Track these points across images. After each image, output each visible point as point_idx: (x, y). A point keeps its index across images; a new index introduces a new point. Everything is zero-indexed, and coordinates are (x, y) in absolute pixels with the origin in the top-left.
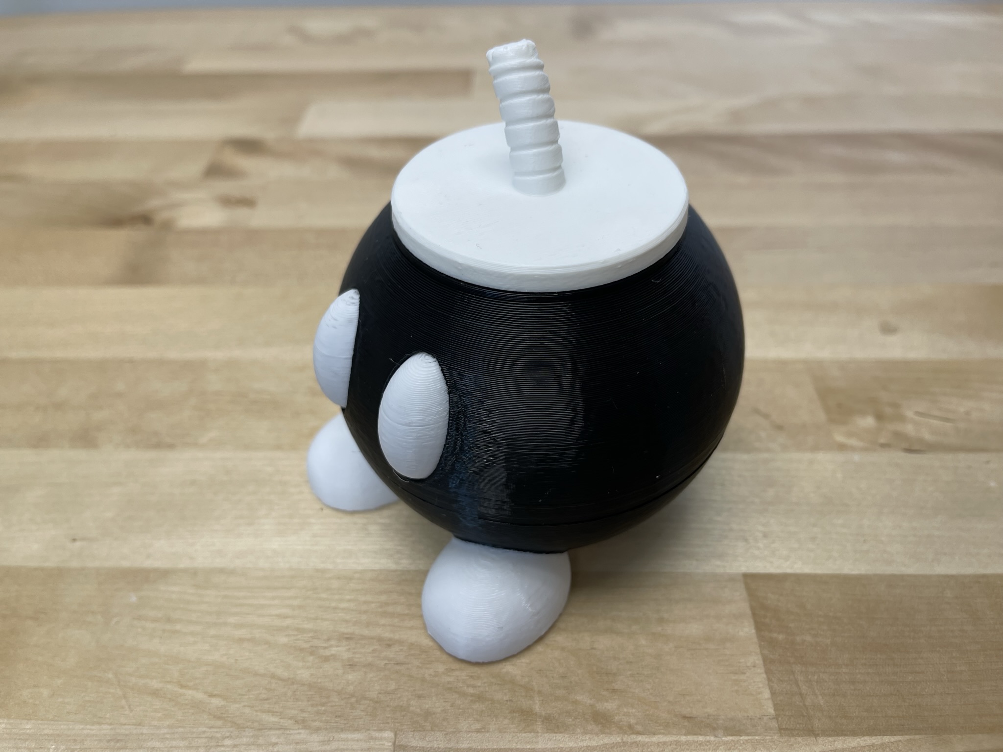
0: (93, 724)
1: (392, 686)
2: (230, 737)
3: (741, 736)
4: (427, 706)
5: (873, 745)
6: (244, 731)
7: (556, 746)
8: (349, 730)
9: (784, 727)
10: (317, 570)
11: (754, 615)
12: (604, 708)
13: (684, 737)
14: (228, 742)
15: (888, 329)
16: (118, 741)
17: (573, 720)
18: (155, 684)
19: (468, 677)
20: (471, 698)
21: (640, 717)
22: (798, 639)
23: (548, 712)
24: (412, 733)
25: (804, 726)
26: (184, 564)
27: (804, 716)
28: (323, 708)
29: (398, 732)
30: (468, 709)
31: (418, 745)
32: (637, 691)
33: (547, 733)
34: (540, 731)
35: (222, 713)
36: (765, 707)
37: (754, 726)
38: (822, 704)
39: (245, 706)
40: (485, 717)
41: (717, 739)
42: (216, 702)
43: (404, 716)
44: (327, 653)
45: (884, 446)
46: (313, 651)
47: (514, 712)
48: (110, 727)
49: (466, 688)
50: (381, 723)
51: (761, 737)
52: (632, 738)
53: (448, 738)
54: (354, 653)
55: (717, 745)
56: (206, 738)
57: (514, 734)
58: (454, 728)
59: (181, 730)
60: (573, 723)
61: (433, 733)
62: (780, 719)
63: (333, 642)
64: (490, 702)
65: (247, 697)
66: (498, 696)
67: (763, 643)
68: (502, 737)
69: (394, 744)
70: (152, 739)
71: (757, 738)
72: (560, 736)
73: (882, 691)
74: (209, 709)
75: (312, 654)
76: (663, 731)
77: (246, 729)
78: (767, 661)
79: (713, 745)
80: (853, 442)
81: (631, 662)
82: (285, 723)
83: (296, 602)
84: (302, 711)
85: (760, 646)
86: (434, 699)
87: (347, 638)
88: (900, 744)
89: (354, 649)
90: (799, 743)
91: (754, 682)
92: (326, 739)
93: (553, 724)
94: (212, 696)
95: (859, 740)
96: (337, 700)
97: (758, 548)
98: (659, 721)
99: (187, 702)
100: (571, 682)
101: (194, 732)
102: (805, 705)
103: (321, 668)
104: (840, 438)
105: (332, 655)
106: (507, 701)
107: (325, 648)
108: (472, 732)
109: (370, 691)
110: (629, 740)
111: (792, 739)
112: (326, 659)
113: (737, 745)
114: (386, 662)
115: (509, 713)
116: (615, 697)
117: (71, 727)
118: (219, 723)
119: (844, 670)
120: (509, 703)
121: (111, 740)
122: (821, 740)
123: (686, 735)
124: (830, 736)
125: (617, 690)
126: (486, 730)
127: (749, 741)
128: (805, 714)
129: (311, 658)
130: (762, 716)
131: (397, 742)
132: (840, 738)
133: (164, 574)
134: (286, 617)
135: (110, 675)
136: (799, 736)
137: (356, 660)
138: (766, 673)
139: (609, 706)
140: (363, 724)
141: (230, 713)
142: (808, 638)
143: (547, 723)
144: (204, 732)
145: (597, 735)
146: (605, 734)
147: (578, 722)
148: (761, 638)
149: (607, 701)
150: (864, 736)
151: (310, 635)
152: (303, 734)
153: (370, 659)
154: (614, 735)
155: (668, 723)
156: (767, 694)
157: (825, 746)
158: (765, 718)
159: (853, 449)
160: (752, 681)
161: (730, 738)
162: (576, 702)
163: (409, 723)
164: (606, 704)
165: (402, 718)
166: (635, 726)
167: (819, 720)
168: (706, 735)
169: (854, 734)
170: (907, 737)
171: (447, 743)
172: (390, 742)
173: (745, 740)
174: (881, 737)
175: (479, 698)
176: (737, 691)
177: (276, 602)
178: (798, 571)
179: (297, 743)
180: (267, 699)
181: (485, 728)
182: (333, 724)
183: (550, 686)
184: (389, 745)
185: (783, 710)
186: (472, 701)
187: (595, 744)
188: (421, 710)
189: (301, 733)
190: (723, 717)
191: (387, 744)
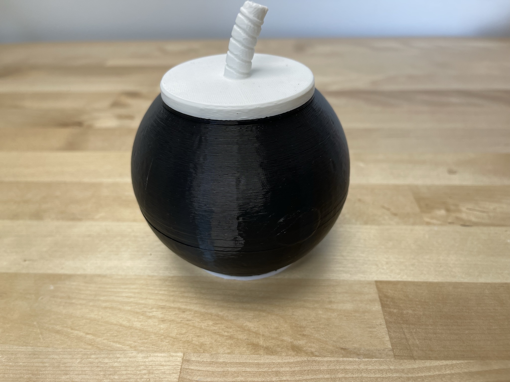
0: (23, 346)
1: (184, 331)
2: (95, 354)
3: (373, 359)
4: (202, 341)
5: (447, 365)
6: (103, 351)
7: (271, 362)
8: (159, 352)
9: (397, 355)
10: (149, 276)
11: (381, 300)
12: (298, 343)
13: (341, 358)
14: (93, 356)
15: (451, 172)
16: (35, 354)
17: (281, 349)
18: (58, 328)
19: (225, 328)
20: (226, 338)
21: (318, 348)
22: (405, 312)
23: (267, 345)
24: (193, 354)
25: (408, 354)
26: (80, 272)
27: (408, 350)
28: (146, 341)
29: (185, 353)
30: (224, 343)
31: (196, 360)
32: (316, 335)
33: (266, 355)
34: (262, 354)
35: (92, 342)
36: (386, 345)
37: (380, 354)
38: (418, 344)
39: (104, 339)
40: (233, 347)
41: (360, 360)
42: (89, 337)
43: (189, 345)
44: (151, 314)
45: (450, 223)
46: (143, 314)
47: (249, 344)
48: (32, 348)
49: (223, 332)
50: (176, 349)
51: (384, 359)
52: (313, 358)
53: (212, 356)
54: (165, 315)
55: (360, 363)
56: (82, 354)
57: (248, 355)
58: (216, 352)
59: (69, 350)
60: (281, 350)
61: (204, 354)
62: (395, 351)
63: (154, 310)
64: (236, 340)
65: (106, 335)
66: (241, 337)
67: (385, 314)
68: (241, 357)
69: (183, 359)
70: (53, 354)
71: (382, 359)
72: (273, 357)
73: (452, 338)
74: (85, 340)
75: (142, 315)
76: (330, 355)
77: (104, 350)
78: (387, 322)
79: (357, 363)
80: (434, 221)
81: (314, 322)
82: (125, 348)
83: (136, 291)
84: (135, 342)
85: (384, 315)
86: (206, 337)
87: (162, 308)
88: (462, 364)
89: (165, 313)
90: (405, 363)
91: (380, 332)
92: (146, 356)
93: (269, 351)
94: (87, 334)
95: (439, 362)
96: (153, 337)
97: (383, 269)
98: (328, 350)
99: (73, 337)
100: (281, 331)
101: (75, 351)
102: (408, 344)
103: (147, 321)
104: (427, 220)
105: (153, 316)
106: (245, 339)
107: (150, 312)
108: (225, 354)
109: (172, 333)
110: (311, 359)
111: (402, 361)
112: (150, 317)
113: (371, 363)
114: (182, 319)
115: (246, 345)
116: (304, 338)
117: (11, 347)
118: (90, 347)
119: (430, 327)
120: (246, 340)
121: (31, 354)
122: (417, 361)
123: (342, 357)
124: (422, 360)
125: (305, 335)
126: (233, 353)
127: (377, 361)
128: (408, 348)
129: (142, 317)
130: (385, 349)
131: (184, 358)
132: (429, 361)
133: (69, 277)
134: (131, 297)
135: (35, 323)
136: (406, 359)
137: (166, 318)
138: (387, 328)
139: (301, 342)
140: (167, 349)
141: (96, 342)
142: (410, 312)
143: (266, 350)
144: (81, 351)
145: (294, 356)
146: (298, 356)
147: (284, 350)
148: (384, 311)
149: (300, 340)
150: (442, 360)
151: (143, 306)
152: (135, 354)
153: (173, 318)
154: (303, 357)
155: (333, 351)
156: (387, 338)
157: (420, 365)
158: (387, 350)
159: (434, 224)
161: (367, 359)
162: (282, 341)
163: (191, 349)
164: (299, 341)
165: (188, 346)
166: (315, 353)
167: (416, 351)
168: (353, 358)
169: (436, 359)
170: (466, 361)
171: (211, 359)
172: (181, 358)
173: (375, 361)
174: (452, 361)
175: (231, 337)
176: (371, 336)
177: (126, 290)
178: (405, 280)
179: (130, 358)
180: (116, 336)
182: (150, 349)
183: (269, 332)
184: (180, 359)
185: (396, 346)
186: (226, 339)
187: (292, 361)
188: (199, 343)
189: (133, 353)
190: (363, 349)
191: (179, 359)
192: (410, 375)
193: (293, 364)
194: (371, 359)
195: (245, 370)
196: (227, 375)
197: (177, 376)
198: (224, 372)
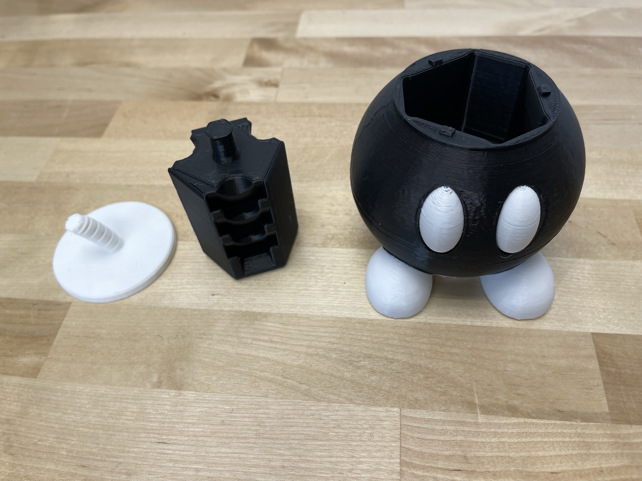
1: (396, 384)
2: (314, 406)
3: (591, 423)
4: (416, 396)
6: (321, 403)
7: (488, 422)
8: (376, 406)
9: (614, 419)
10: (347, 318)
11: (598, 357)
12: (513, 403)
13: (559, 421)
14: (313, 408)
18: (270, 376)
19: (437, 382)
20: (439, 393)
21: (534, 409)
22: (623, 371)
23: (483, 403)
24: (410, 410)
25: (625, 419)
26: (275, 311)
27: (625, 414)
28: (361, 394)
29: (402, 409)
30: (438, 399)
31: (413, 416)
32: (531, 395)
33: (482, 414)
34: (479, 413)
35: (308, 393)
36: (604, 408)
37: (597, 418)
38: (635, 408)
39: (319, 390)
40: (448, 404)
41: (577, 423)
42: (304, 387)
43: (404, 401)
44: (359, 364)
47: (463, 402)
49: (436, 388)
50: (392, 403)
51: (601, 424)
52: (530, 420)
53: (429, 413)
54: (373, 365)
55: (577, 426)
56: (302, 405)
57: (465, 414)
58: (432, 409)
60: (497, 410)
61: (421, 410)
62: (612, 414)
63: (361, 359)
64: (450, 396)
65: (319, 385)
66: (454, 393)
67: (603, 373)
68: (458, 415)
69: (400, 414)
71: (599, 424)
72: (490, 417)
74: (301, 391)
75: (350, 364)
76: (546, 418)
78: (605, 383)
79: (575, 427)
81: (527, 379)
82: (342, 400)
83: (338, 335)
84: (350, 394)
85: (602, 375)
86: (419, 392)
87: (369, 357)
89: (373, 363)
90: (622, 428)
91: (598, 394)
92: (364, 410)
93: (486, 410)
94: (301, 383)
96: (367, 390)
97: (600, 318)
98: (545, 412)
99: (288, 386)
100: (494, 388)
102: (625, 408)
103: (356, 372)
105: (362, 366)
107: (357, 362)
108: (442, 411)
109: (384, 386)
110: (528, 421)
111: (618, 426)
112: (359, 368)
113: (588, 427)
114: (391, 371)
115: (461, 403)
116: (519, 398)
117: (230, 397)
118: (307, 398)
120: (460, 397)
122: (633, 426)
124: (638, 424)
125: (520, 394)
128: (625, 412)
129: (350, 367)
130: (602, 412)
133: (265, 316)
134: (334, 343)
137: (375, 369)
138: (605, 389)
139: (516, 402)
140: (383, 403)
141: (312, 393)
142: (629, 371)
143: (482, 409)
144: (300, 402)
145: (510, 417)
146: (515, 417)
147: (499, 410)
148: (602, 370)
151: (349, 354)
152: (352, 406)
153: (382, 369)
154: (520, 418)
155: (550, 413)
156: (605, 401)
157: (636, 430)
158: (604, 414)
160: (596, 394)
161: (584, 423)
162: (497, 399)
163: (407, 404)
164: (514, 401)
166: (532, 414)
167: (633, 416)
168: (571, 421)
171: (429, 416)
172: (398, 413)
173: (593, 425)
175: (444, 394)
176: (588, 399)
177: (327, 334)
178: (624, 333)
179: (349, 411)
180: (330, 387)
181: (448, 410)
182: (367, 402)
183: (483, 389)
184: (398, 415)
185: (614, 410)
186: (440, 395)
187: (509, 422)
188: (413, 398)
189: (350, 406)
190: (580, 412)
191: (396, 414)
192: (626, 441)
193: (510, 425)
194: (588, 423)
195: (464, 430)
196: (446, 434)
197: (398, 432)
198: (443, 430)
